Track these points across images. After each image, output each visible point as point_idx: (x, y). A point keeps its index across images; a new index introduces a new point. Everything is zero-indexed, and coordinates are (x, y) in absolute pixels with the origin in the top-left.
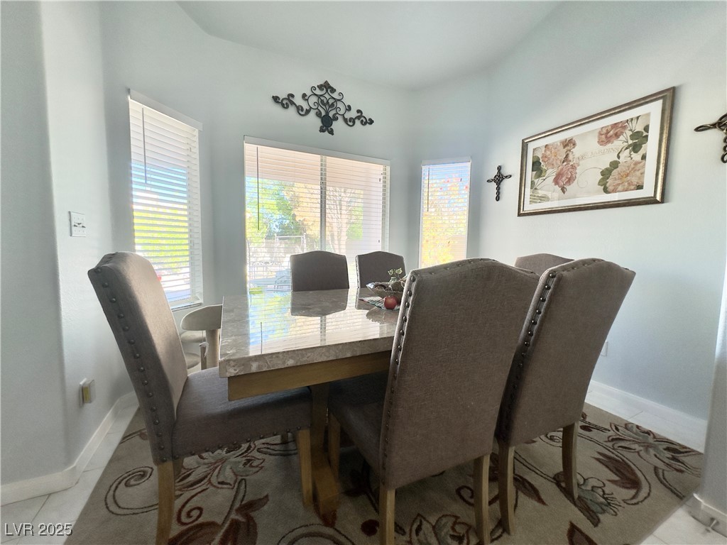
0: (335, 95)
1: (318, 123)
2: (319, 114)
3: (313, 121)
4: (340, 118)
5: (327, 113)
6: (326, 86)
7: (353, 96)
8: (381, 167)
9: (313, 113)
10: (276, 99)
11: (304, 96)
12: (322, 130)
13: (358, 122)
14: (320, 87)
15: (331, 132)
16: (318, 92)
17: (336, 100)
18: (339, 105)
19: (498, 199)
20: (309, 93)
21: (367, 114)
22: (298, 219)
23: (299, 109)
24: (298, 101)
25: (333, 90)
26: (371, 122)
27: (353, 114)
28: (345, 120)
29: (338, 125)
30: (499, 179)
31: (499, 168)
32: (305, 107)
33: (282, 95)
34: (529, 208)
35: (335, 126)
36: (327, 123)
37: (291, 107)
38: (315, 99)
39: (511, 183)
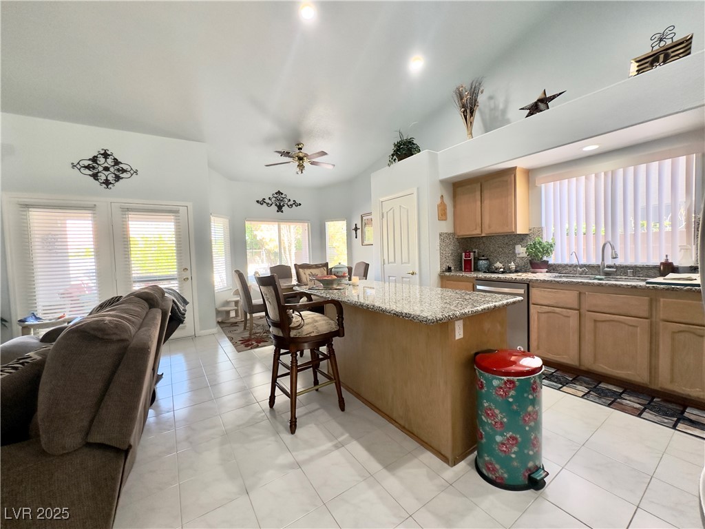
0: (283, 196)
1: (276, 208)
2: (276, 205)
3: (274, 208)
4: (286, 205)
5: (280, 204)
6: (279, 193)
7: (290, 195)
8: (306, 224)
9: (274, 205)
10: (258, 201)
11: (269, 198)
12: (278, 211)
13: (294, 206)
14: (276, 193)
15: (282, 212)
16: (276, 196)
17: (283, 198)
18: (285, 199)
19: (356, 237)
20: (271, 197)
21: (298, 202)
22: (258, 238)
23: (268, 204)
24: (267, 201)
25: (282, 194)
26: (300, 204)
27: (292, 202)
28: (288, 206)
29: (285, 208)
30: (356, 229)
31: (356, 225)
32: (270, 203)
33: (260, 200)
34: (366, 243)
35: (283, 209)
36: (280, 208)
37: (265, 204)
38: (274, 199)
39: (359, 232)
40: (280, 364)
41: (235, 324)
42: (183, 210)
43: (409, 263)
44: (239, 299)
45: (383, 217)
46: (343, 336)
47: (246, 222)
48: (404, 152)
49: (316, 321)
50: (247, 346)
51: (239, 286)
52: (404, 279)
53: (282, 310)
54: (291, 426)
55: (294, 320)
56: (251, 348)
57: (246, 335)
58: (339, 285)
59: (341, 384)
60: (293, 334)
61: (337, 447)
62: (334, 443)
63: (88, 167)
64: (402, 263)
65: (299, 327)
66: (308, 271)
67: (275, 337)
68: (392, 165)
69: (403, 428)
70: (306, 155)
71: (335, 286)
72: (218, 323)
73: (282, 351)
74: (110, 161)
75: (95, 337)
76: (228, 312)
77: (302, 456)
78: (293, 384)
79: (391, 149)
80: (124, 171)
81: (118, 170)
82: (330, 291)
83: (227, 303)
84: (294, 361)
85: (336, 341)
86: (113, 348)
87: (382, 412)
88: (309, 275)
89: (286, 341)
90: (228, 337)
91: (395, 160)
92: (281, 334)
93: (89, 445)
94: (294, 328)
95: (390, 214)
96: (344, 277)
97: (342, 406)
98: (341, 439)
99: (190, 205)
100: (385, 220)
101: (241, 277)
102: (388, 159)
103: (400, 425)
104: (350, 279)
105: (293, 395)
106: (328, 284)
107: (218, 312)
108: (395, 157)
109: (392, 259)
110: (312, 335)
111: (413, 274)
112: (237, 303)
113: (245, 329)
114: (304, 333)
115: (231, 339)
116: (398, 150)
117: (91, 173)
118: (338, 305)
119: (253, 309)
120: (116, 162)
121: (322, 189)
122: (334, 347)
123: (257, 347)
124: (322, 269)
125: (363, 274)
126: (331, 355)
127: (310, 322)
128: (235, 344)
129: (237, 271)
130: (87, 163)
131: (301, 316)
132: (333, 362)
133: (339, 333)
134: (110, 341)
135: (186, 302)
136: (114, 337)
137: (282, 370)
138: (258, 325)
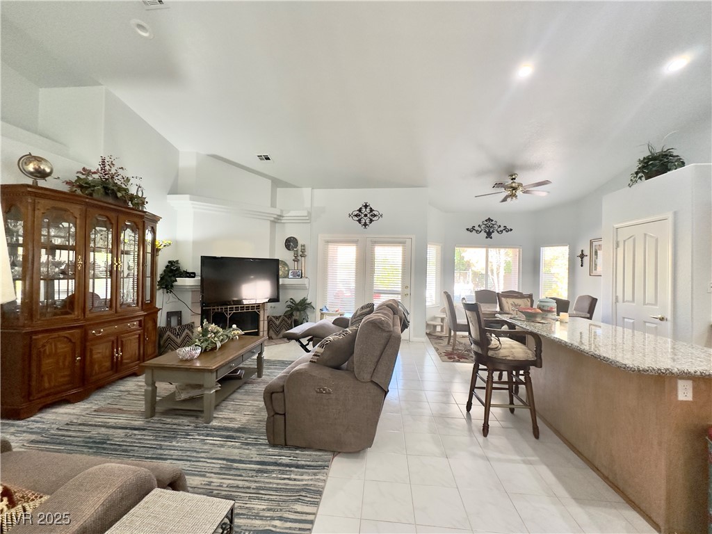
0: (493, 223)
1: (486, 235)
2: (485, 232)
3: (484, 235)
4: (496, 232)
5: (489, 230)
6: (489, 220)
7: (502, 221)
8: (517, 250)
9: (483, 231)
10: (468, 229)
11: (479, 226)
12: (487, 238)
13: (504, 231)
14: (486, 221)
15: (491, 238)
16: (485, 223)
18: (495, 226)
19: (582, 266)
20: (481, 224)
21: (509, 227)
22: (465, 260)
23: (477, 231)
24: (477, 228)
25: (492, 221)
26: (511, 230)
27: (502, 228)
28: (498, 232)
29: (494, 235)
30: (582, 256)
31: (582, 251)
32: (480, 229)
33: (470, 227)
34: (594, 273)
35: (493, 235)
36: (489, 235)
37: (474, 231)
38: (484, 226)
39: (586, 260)
40: (478, 378)
41: (440, 338)
42: (408, 241)
43: (656, 304)
44: (445, 316)
45: (618, 246)
46: (541, 367)
47: (456, 248)
48: (654, 169)
49: (513, 348)
50: (450, 358)
51: (446, 305)
52: (647, 324)
53: (483, 333)
54: (483, 429)
55: (492, 342)
56: (453, 361)
57: (450, 349)
58: (543, 318)
59: (537, 413)
60: (490, 353)
61: (525, 462)
62: (523, 458)
63: (356, 216)
64: (644, 304)
65: (496, 349)
66: (511, 301)
67: (476, 353)
68: (635, 186)
69: (606, 479)
70: (520, 185)
71: (538, 320)
72: (426, 333)
73: (481, 366)
74: (368, 210)
75: (379, 327)
76: (435, 327)
77: (492, 454)
78: (488, 397)
79: (635, 166)
80: (375, 216)
81: (372, 215)
82: (533, 324)
83: (435, 318)
84: (490, 377)
85: (533, 370)
86: (385, 334)
87: (582, 455)
88: (512, 304)
89: (485, 358)
90: (435, 348)
91: (640, 178)
92: (480, 352)
93: (372, 381)
94: (492, 349)
95: (629, 244)
96: (550, 311)
97: (536, 434)
98: (529, 458)
99: (414, 237)
100: (620, 250)
101: (449, 299)
102: (629, 177)
103: (603, 475)
104: (558, 315)
105: (487, 406)
106: (531, 317)
107: (428, 325)
108: (640, 175)
109: (628, 296)
110: (508, 358)
111: (662, 319)
112: (442, 320)
113: (448, 343)
114: (500, 355)
115: (437, 350)
116: (644, 167)
117: (357, 219)
118: (537, 337)
119: (457, 327)
120: (371, 210)
121: (538, 214)
122: (530, 375)
123: (459, 361)
124: (525, 300)
125: (587, 310)
126: (528, 382)
127: (508, 347)
128: (440, 354)
129: (445, 293)
130: (356, 213)
131: (499, 340)
132: (529, 389)
133: (537, 363)
134: (383, 330)
135: (408, 314)
136: (387, 329)
137: (479, 383)
138: (460, 343)
